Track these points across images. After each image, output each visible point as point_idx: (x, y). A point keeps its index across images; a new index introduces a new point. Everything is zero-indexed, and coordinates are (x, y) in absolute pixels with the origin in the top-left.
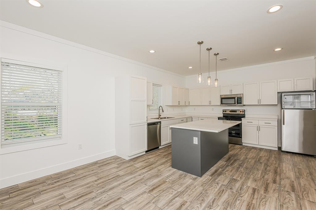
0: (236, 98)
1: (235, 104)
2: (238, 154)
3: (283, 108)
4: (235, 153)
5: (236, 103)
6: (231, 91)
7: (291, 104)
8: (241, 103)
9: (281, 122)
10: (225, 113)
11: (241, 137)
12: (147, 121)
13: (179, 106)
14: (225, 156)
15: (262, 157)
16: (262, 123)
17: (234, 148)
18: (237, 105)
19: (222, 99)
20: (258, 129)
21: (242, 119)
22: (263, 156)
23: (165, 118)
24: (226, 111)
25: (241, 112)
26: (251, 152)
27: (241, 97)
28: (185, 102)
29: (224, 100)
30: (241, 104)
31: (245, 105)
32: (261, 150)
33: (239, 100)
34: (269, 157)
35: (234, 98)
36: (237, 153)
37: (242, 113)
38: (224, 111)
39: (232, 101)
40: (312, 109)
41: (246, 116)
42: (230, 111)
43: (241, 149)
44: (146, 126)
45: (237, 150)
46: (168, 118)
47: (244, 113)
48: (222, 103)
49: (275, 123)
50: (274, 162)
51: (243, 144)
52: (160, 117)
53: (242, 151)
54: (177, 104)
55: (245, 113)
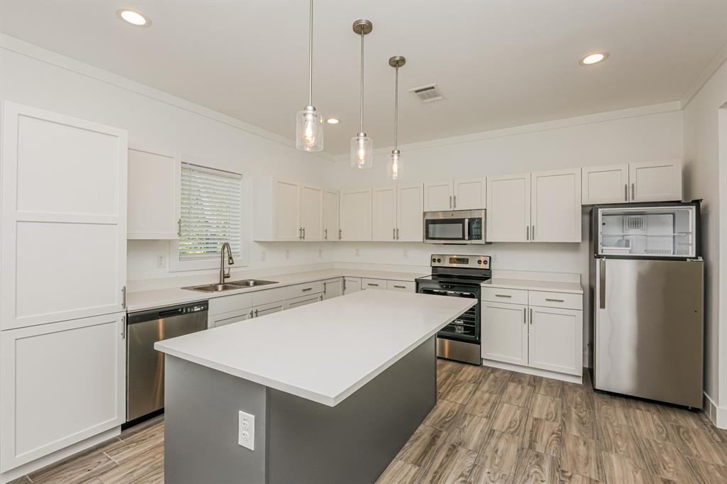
0: (467, 221)
1: (463, 239)
2: (466, 411)
3: (600, 253)
4: (456, 408)
5: (467, 237)
6: (453, 199)
7: (620, 241)
8: (479, 237)
9: (593, 299)
10: (437, 264)
11: (479, 343)
12: (124, 305)
13: (302, 243)
14: (421, 427)
15: (541, 419)
16: (537, 300)
17: (457, 382)
18: (469, 242)
19: (428, 223)
20: (528, 316)
21: (482, 284)
22: (544, 417)
23: (247, 284)
24: (439, 261)
25: (479, 262)
26: (505, 397)
27: (481, 219)
28: (326, 231)
29: (434, 226)
30: (481, 238)
31: (491, 243)
32: (535, 387)
33: (473, 228)
34: (563, 421)
35: (461, 221)
36: (463, 406)
37: (482, 266)
38: (434, 260)
39: (455, 230)
40: (684, 259)
41: (493, 276)
42: (451, 260)
43: (478, 383)
44: (119, 326)
45: (466, 388)
46: (256, 283)
47: (488, 264)
48: (427, 237)
49: (576, 301)
50: (582, 448)
51: (485, 363)
52: (227, 280)
53: (478, 394)
54: (295, 237)
55: (492, 268)
